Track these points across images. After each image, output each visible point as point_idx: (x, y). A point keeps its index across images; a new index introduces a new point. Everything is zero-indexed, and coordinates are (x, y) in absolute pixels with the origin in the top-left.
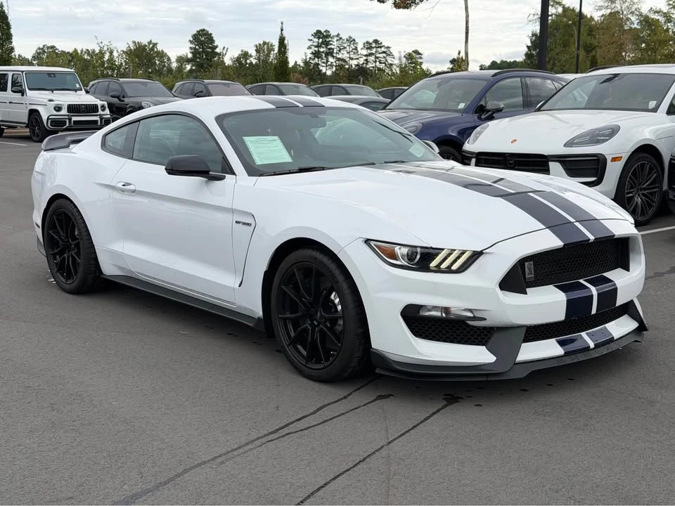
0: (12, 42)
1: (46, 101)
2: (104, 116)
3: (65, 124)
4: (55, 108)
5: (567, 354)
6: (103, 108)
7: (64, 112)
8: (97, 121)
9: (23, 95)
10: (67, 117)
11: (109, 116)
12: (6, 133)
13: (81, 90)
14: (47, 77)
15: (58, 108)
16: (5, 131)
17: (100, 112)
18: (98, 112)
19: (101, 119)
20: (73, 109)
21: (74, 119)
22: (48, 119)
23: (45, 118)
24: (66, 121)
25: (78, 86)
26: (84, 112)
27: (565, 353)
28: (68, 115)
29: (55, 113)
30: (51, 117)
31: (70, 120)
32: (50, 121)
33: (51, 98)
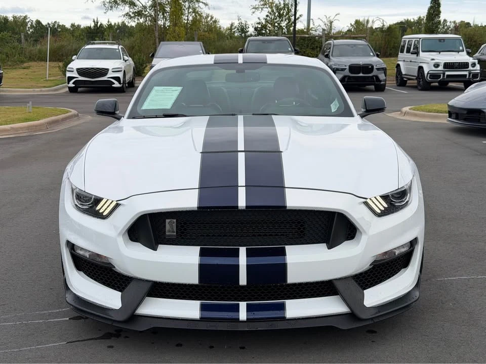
0: (440, 17)
1: (429, 60)
2: (472, 72)
3: (440, 77)
4: (434, 65)
5: (202, 319)
6: (474, 65)
7: (441, 68)
8: (466, 75)
9: (417, 56)
10: (442, 72)
11: (479, 71)
12: (409, 83)
13: (463, 51)
14: (438, 41)
15: (437, 65)
16: (408, 82)
17: (470, 68)
18: (468, 67)
19: (470, 74)
20: (448, 66)
21: (447, 73)
22: (428, 73)
23: (426, 72)
24: (441, 75)
25: (461, 48)
26: (456, 68)
27: (201, 318)
28: (443, 71)
29: (434, 69)
30: (430, 72)
31: (444, 74)
32: (429, 75)
33: (433, 57)
